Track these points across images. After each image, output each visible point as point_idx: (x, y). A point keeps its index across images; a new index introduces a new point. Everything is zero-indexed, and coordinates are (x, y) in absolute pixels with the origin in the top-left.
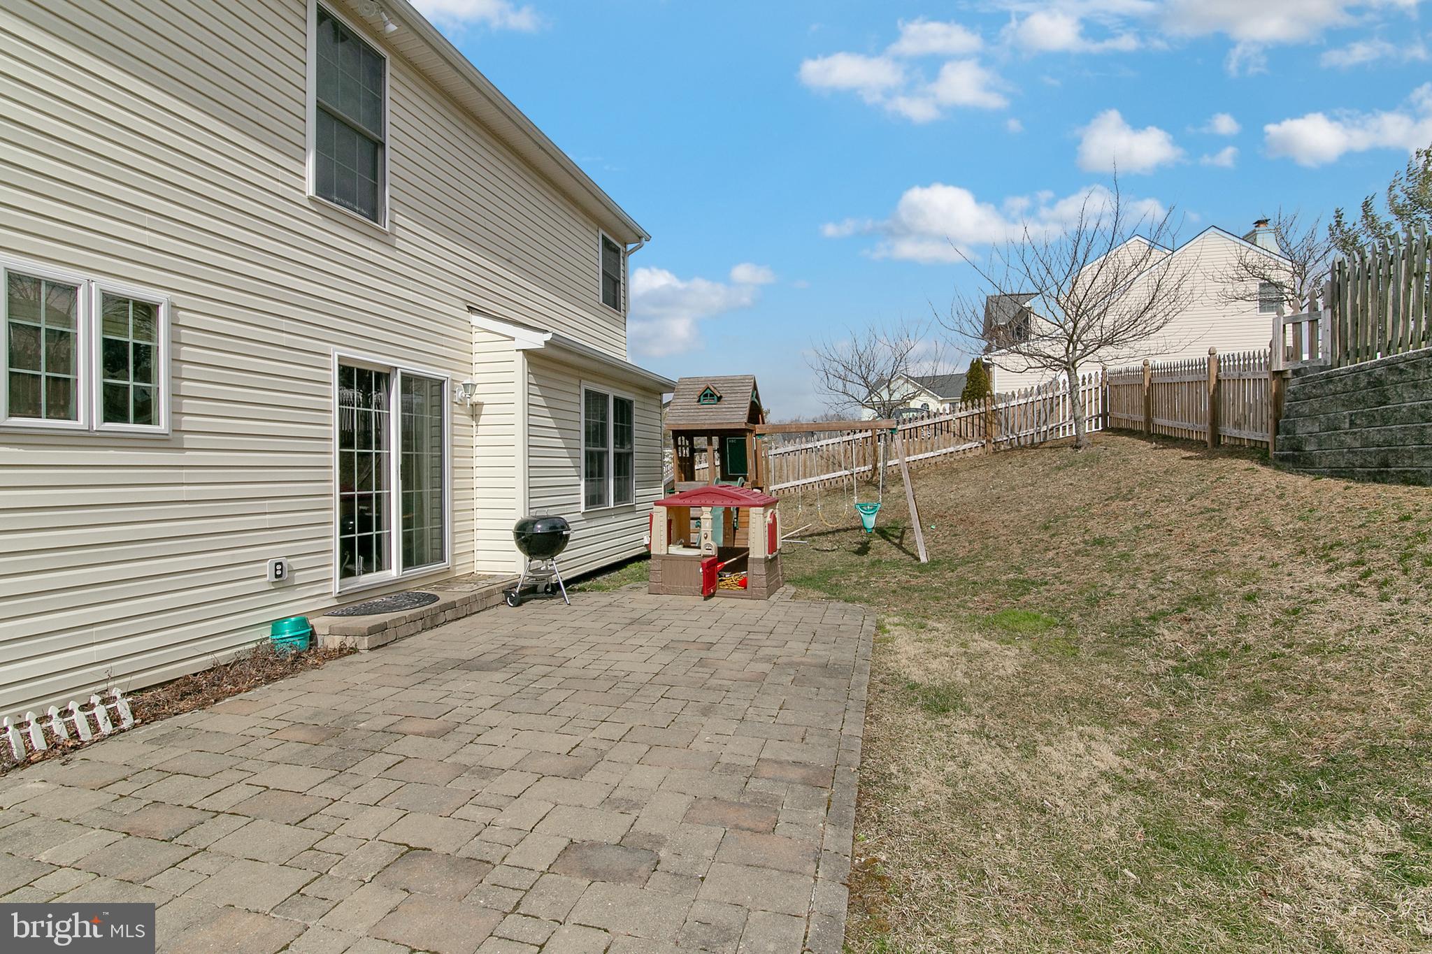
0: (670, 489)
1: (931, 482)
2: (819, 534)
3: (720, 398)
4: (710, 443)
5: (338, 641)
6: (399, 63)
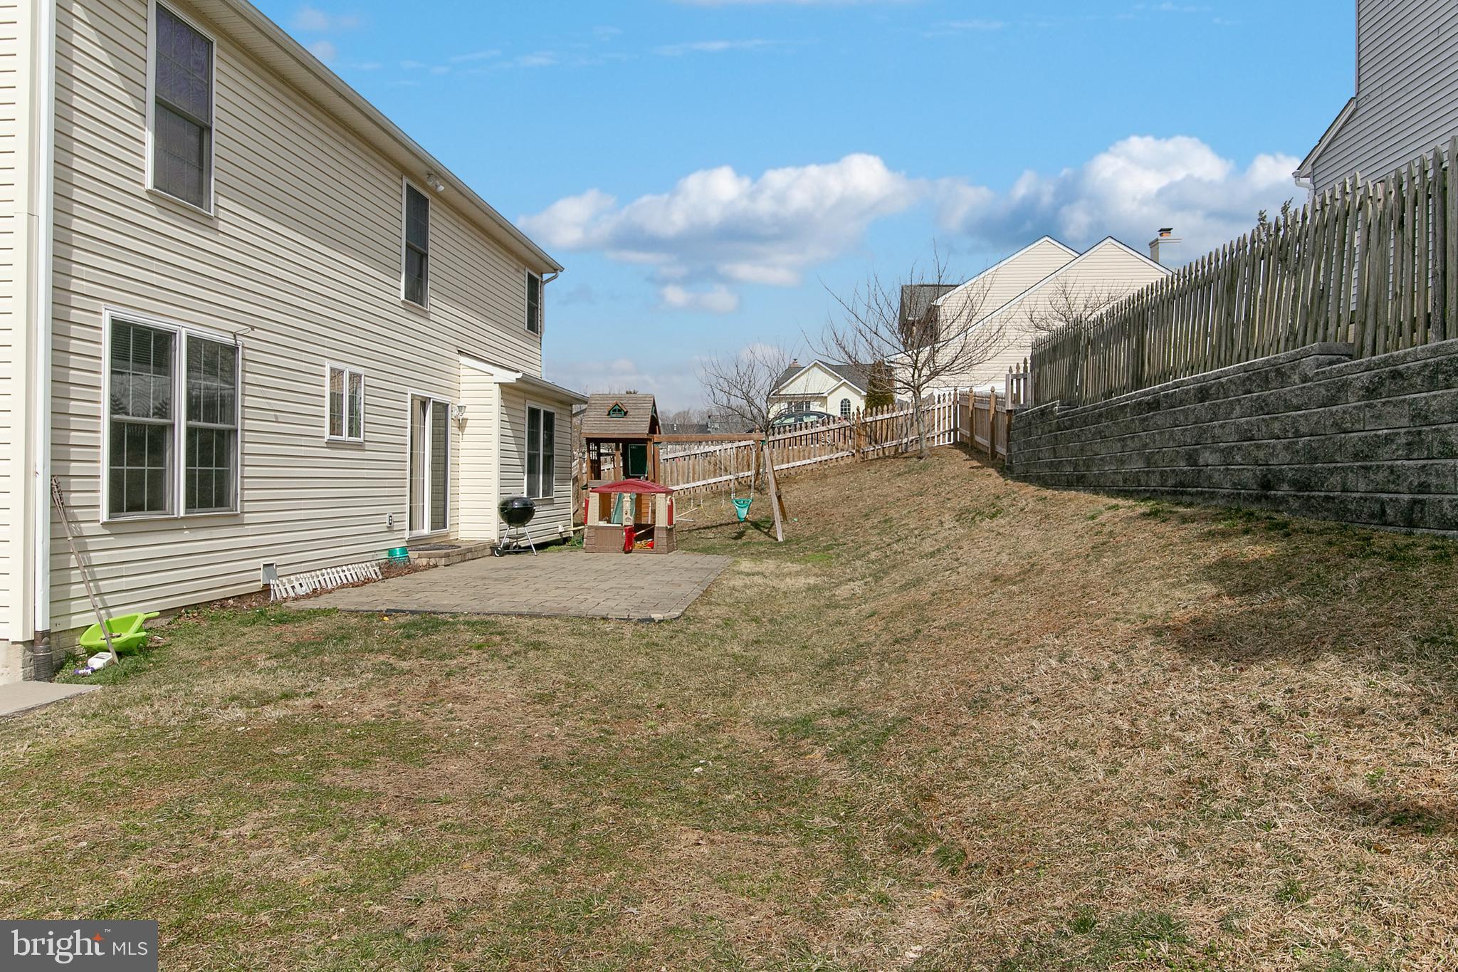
1: (803, 486)
2: (704, 528)
3: (626, 413)
4: (617, 449)
5: (424, 561)
6: (435, 200)
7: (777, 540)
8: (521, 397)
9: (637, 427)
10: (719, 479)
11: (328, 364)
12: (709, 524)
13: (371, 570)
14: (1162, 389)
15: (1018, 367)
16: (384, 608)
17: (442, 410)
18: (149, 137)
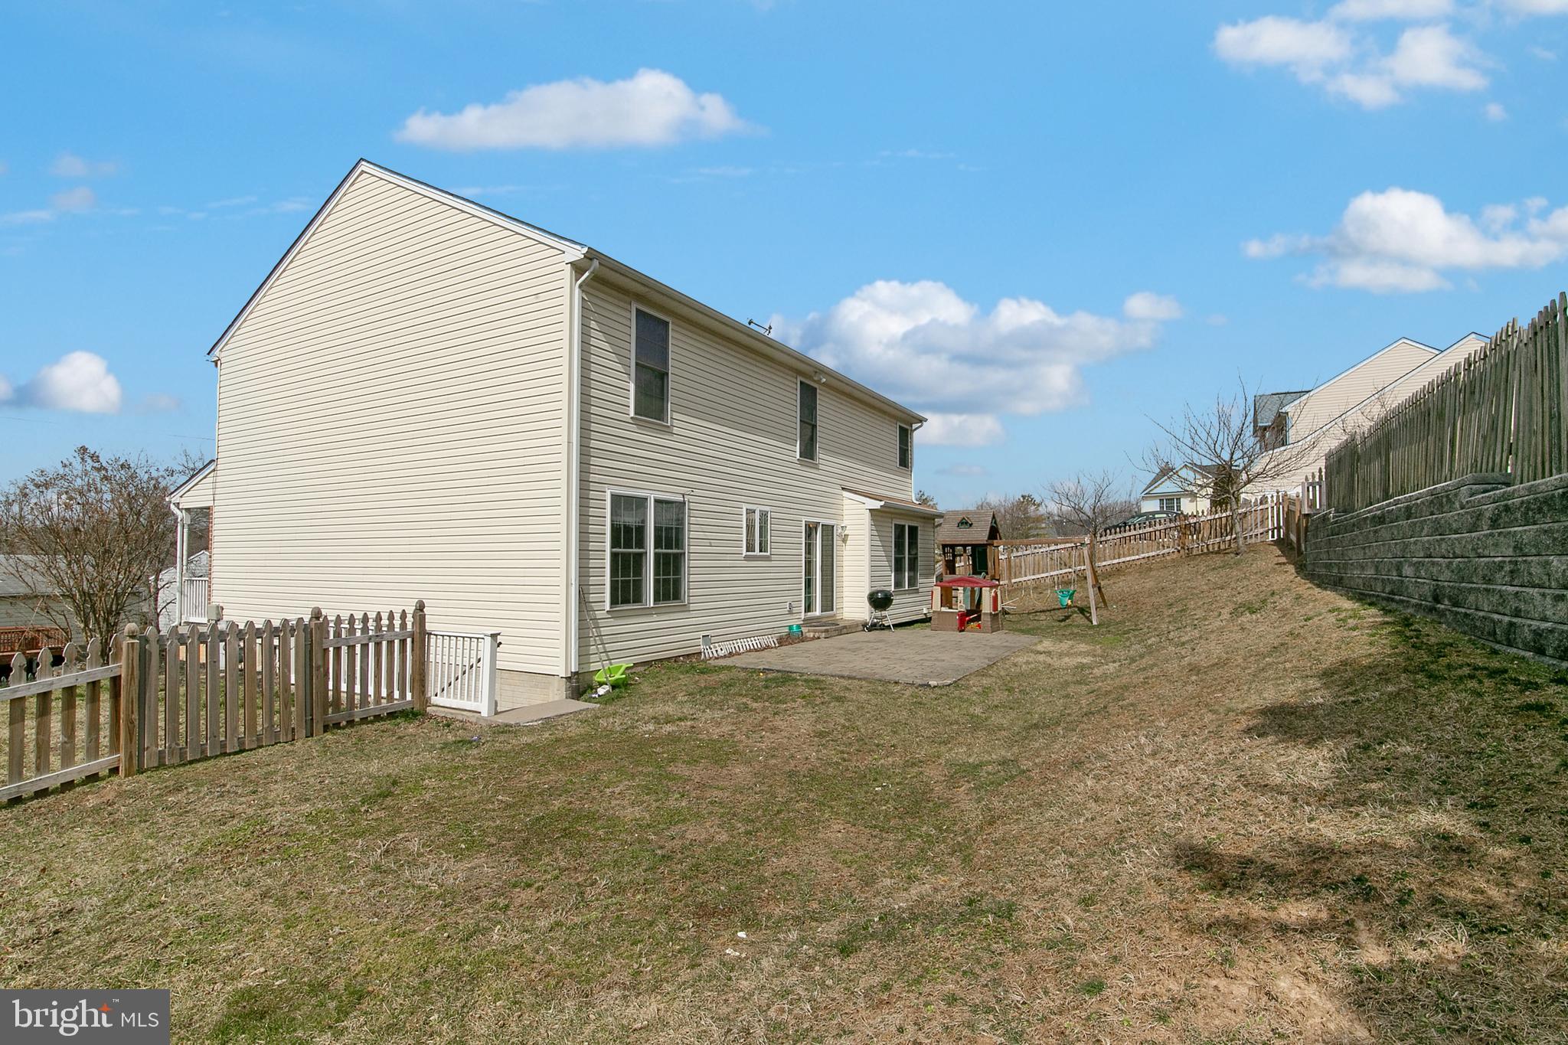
0: (940, 578)
3: (971, 525)
4: (966, 551)
5: (811, 635)
6: (822, 387)
7: (1092, 622)
8: (887, 517)
9: (980, 535)
10: (1061, 572)
11: (745, 507)
12: (1045, 608)
13: (771, 640)
14: (1388, 505)
15: (1313, 476)
16: (761, 667)
17: (828, 530)
18: (632, 387)
